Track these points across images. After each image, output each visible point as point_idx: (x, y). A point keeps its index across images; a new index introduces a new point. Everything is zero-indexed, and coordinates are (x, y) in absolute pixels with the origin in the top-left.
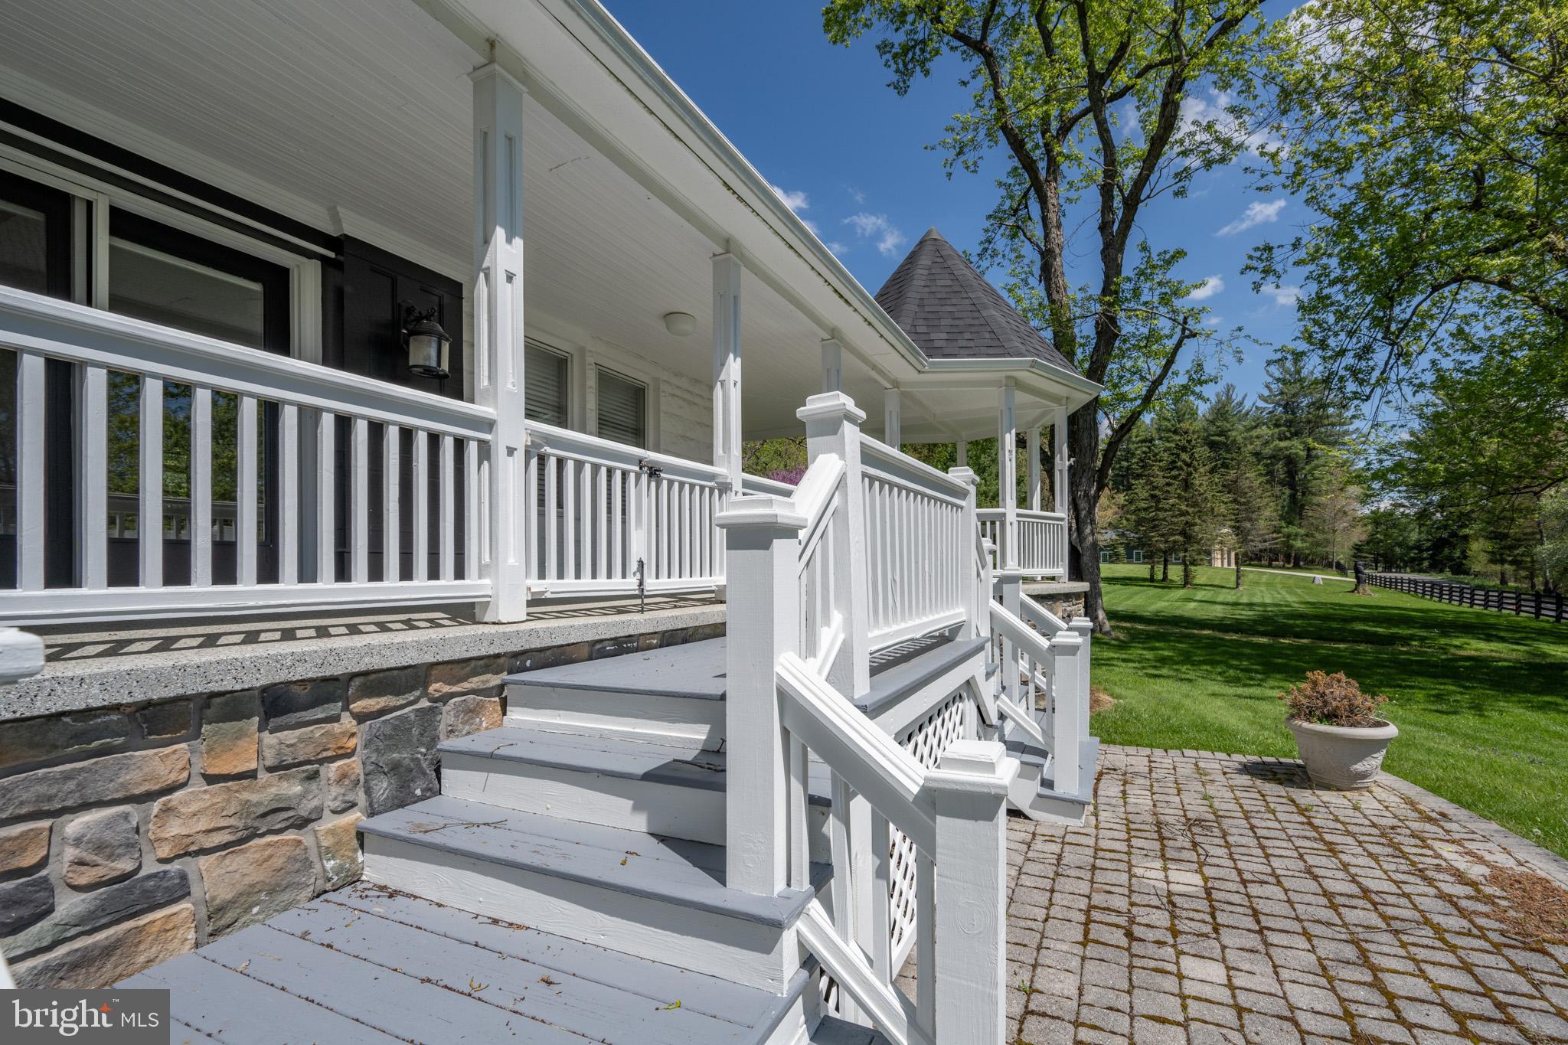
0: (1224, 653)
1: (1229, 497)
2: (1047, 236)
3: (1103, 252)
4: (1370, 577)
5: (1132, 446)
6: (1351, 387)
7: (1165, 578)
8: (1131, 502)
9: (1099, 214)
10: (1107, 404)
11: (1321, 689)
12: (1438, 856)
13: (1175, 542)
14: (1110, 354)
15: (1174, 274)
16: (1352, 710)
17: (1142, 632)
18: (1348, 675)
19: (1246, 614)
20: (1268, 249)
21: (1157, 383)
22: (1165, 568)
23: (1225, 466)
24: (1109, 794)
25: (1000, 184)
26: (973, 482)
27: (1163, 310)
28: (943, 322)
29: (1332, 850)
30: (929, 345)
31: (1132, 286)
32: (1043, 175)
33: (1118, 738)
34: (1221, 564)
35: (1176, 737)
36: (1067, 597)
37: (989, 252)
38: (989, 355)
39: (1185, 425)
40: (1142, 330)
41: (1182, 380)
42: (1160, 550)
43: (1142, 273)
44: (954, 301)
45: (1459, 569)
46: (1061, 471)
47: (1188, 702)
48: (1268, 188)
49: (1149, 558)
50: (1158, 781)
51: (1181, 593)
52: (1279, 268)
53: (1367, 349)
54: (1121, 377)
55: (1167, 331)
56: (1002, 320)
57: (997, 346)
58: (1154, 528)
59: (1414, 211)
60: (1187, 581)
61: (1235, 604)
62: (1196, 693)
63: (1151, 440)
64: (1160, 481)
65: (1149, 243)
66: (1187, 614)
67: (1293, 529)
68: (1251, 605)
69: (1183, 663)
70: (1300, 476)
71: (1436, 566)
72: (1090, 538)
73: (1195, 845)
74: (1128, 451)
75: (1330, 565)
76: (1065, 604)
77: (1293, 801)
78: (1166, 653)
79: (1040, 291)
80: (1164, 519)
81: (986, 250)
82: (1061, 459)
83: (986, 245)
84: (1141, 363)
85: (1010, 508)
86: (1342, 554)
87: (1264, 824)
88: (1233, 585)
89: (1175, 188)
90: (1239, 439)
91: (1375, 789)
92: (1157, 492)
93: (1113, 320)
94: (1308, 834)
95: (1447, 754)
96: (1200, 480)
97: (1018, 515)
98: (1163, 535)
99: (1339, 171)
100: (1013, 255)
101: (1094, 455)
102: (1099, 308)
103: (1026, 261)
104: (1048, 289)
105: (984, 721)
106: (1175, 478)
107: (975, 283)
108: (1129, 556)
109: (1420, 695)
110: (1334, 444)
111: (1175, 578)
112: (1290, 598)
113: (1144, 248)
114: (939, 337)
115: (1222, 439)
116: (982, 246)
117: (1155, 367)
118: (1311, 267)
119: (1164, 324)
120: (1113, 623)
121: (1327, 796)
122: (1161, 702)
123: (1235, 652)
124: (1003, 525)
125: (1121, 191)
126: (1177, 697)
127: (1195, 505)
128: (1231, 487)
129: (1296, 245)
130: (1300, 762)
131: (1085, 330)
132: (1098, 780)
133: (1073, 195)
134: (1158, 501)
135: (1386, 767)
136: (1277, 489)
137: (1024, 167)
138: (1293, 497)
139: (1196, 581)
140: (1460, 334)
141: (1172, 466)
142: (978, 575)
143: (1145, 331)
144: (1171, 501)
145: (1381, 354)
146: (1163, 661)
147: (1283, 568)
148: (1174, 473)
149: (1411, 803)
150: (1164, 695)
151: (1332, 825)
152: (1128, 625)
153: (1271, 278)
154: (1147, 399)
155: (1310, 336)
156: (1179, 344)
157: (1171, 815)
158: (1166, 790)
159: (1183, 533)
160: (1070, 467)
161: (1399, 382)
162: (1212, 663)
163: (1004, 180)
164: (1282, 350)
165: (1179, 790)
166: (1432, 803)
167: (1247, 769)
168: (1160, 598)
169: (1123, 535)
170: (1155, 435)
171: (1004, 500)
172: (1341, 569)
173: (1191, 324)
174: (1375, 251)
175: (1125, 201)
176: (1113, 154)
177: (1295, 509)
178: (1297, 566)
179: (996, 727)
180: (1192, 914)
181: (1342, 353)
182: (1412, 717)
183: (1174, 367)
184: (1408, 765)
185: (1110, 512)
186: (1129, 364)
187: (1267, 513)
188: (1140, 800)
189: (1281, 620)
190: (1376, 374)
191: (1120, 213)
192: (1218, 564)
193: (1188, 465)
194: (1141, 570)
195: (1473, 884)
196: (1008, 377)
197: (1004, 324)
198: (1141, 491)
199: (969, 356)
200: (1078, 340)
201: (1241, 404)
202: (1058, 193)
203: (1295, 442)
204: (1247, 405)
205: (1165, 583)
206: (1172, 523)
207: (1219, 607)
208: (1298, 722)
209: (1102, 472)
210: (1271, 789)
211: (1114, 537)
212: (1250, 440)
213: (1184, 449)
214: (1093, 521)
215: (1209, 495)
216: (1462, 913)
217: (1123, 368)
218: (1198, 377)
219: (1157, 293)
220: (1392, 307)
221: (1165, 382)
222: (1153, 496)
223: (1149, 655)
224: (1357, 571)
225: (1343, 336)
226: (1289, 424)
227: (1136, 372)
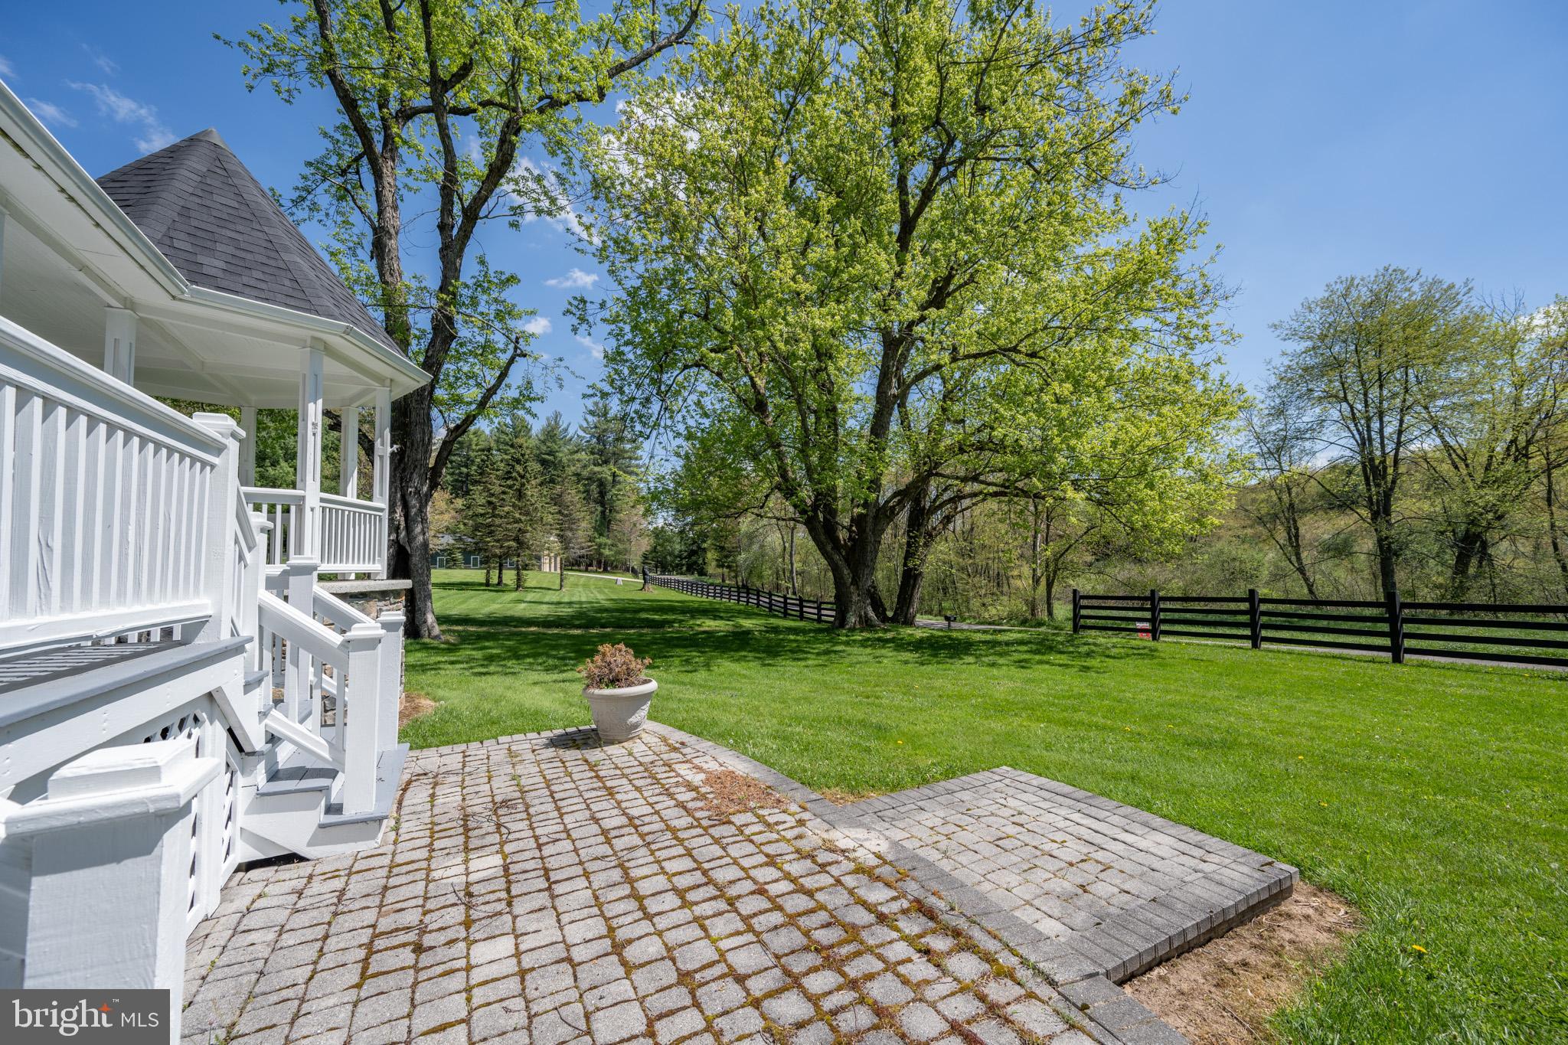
0: (546, 645)
1: (554, 509)
2: (380, 213)
3: (441, 250)
4: (653, 579)
5: (472, 454)
6: (638, 427)
7: (500, 583)
8: (469, 507)
9: (438, 214)
10: (442, 403)
11: (608, 659)
12: (678, 775)
13: (509, 547)
14: (446, 352)
15: (510, 295)
16: (629, 672)
17: (472, 634)
18: (627, 646)
19: (566, 611)
20: (583, 301)
21: (492, 391)
22: (500, 573)
23: (552, 481)
24: (415, 801)
25: (325, 135)
26: (234, 435)
27: (497, 325)
28: (220, 247)
29: (611, 792)
30: (194, 268)
31: (470, 293)
32: (378, 148)
33: (435, 741)
34: (549, 568)
35: (495, 728)
36: (384, 595)
37: (308, 203)
38: (287, 305)
39: (520, 441)
40: (478, 338)
41: (513, 393)
42: (495, 556)
43: (478, 285)
44: (240, 228)
45: (702, 573)
46: (381, 457)
47: (509, 694)
48: (583, 251)
49: (485, 562)
50: (470, 774)
51: (514, 595)
52: (591, 319)
53: (648, 400)
54: (457, 379)
55: (501, 346)
56: (311, 274)
57: (299, 296)
58: (491, 533)
59: (675, 307)
60: (519, 584)
61: (559, 603)
62: (517, 683)
63: (489, 450)
64: (497, 489)
65: (487, 259)
66: (517, 614)
67: (603, 540)
68: (570, 603)
69: (509, 658)
70: (608, 497)
71: (690, 570)
72: (421, 538)
73: (499, 826)
74: (468, 458)
75: (627, 570)
76: (381, 604)
77: (586, 761)
78: (494, 651)
79: (371, 268)
80: (500, 526)
81: (304, 199)
82: (383, 444)
83: (304, 194)
84: (476, 369)
85: (312, 492)
86: (635, 562)
87: (562, 787)
88: (557, 587)
89: (511, 219)
90: (565, 460)
91: (644, 735)
92: (493, 499)
93: (450, 320)
94: (595, 785)
95: (690, 701)
96: (532, 491)
97: (322, 500)
98: (498, 541)
99: (630, 260)
100: (340, 219)
101: (427, 452)
102: (435, 303)
103: (355, 230)
104: (380, 268)
105: (241, 749)
106: (510, 487)
107: (274, 218)
108: (467, 562)
109: (677, 661)
110: (631, 473)
111: (509, 582)
112: (600, 597)
113: (482, 262)
114: (213, 264)
115: (551, 458)
116: (298, 193)
117: (490, 377)
118: (613, 327)
119: (499, 340)
120: (444, 627)
121: (612, 750)
122: (484, 697)
123: (554, 644)
124: (300, 510)
125: (461, 199)
126: (500, 691)
127: (527, 514)
128: (557, 500)
129: (603, 305)
130: (594, 726)
131: (421, 321)
132: (405, 790)
133: (410, 181)
134: (495, 508)
135: (651, 717)
136: (592, 505)
137: (356, 129)
138: (603, 513)
139: (527, 584)
140: (698, 404)
141: (508, 476)
142: (241, 558)
143: (482, 340)
144: (506, 509)
145: (656, 406)
146: (491, 659)
147: (596, 572)
148: (510, 482)
149: (664, 740)
150: (488, 691)
151: (612, 772)
152: (460, 628)
153: (585, 326)
154: (482, 404)
155: (613, 381)
156: (512, 361)
157: (479, 805)
158: (478, 781)
159: (517, 539)
160: (393, 454)
161: (666, 427)
162: (535, 656)
163: (331, 132)
164: (593, 387)
165: (490, 778)
166: (677, 736)
167: (554, 743)
168: (494, 601)
169: (460, 539)
170: (493, 444)
171: (303, 480)
172: (634, 572)
173: (522, 343)
174: (652, 329)
175: (464, 211)
176: (454, 162)
177: (604, 523)
178: (605, 571)
179: (262, 754)
180: (487, 898)
181: (633, 399)
182: (671, 678)
183: (507, 381)
184: (666, 714)
185: (447, 516)
186: (466, 369)
187: (584, 524)
188: (449, 798)
189: (592, 614)
190: (654, 419)
191: (459, 221)
192: (546, 568)
193: (522, 477)
194: (477, 575)
195: (696, 789)
196: (314, 338)
197: (314, 279)
198: (479, 498)
199: (257, 298)
200: (413, 331)
201: (566, 430)
202: (395, 175)
203: (605, 468)
204: (571, 432)
205: (500, 587)
206: (507, 530)
207: (545, 607)
208: (591, 690)
209: (436, 472)
210: (571, 755)
211: (452, 541)
212: (572, 462)
213: (518, 461)
214: (424, 520)
215: (539, 505)
216: (689, 812)
217: (459, 370)
218: (527, 395)
219: (493, 307)
220: (662, 372)
221: (499, 392)
222: (490, 503)
223: (478, 654)
224: (644, 574)
225: (633, 386)
226: (601, 453)
227: (471, 376)
